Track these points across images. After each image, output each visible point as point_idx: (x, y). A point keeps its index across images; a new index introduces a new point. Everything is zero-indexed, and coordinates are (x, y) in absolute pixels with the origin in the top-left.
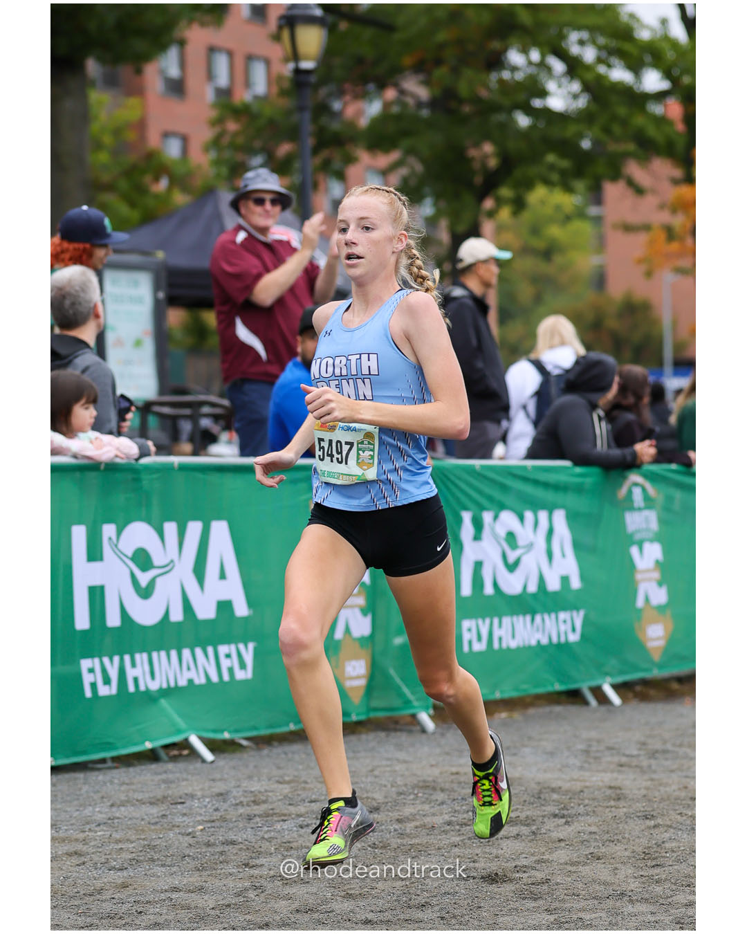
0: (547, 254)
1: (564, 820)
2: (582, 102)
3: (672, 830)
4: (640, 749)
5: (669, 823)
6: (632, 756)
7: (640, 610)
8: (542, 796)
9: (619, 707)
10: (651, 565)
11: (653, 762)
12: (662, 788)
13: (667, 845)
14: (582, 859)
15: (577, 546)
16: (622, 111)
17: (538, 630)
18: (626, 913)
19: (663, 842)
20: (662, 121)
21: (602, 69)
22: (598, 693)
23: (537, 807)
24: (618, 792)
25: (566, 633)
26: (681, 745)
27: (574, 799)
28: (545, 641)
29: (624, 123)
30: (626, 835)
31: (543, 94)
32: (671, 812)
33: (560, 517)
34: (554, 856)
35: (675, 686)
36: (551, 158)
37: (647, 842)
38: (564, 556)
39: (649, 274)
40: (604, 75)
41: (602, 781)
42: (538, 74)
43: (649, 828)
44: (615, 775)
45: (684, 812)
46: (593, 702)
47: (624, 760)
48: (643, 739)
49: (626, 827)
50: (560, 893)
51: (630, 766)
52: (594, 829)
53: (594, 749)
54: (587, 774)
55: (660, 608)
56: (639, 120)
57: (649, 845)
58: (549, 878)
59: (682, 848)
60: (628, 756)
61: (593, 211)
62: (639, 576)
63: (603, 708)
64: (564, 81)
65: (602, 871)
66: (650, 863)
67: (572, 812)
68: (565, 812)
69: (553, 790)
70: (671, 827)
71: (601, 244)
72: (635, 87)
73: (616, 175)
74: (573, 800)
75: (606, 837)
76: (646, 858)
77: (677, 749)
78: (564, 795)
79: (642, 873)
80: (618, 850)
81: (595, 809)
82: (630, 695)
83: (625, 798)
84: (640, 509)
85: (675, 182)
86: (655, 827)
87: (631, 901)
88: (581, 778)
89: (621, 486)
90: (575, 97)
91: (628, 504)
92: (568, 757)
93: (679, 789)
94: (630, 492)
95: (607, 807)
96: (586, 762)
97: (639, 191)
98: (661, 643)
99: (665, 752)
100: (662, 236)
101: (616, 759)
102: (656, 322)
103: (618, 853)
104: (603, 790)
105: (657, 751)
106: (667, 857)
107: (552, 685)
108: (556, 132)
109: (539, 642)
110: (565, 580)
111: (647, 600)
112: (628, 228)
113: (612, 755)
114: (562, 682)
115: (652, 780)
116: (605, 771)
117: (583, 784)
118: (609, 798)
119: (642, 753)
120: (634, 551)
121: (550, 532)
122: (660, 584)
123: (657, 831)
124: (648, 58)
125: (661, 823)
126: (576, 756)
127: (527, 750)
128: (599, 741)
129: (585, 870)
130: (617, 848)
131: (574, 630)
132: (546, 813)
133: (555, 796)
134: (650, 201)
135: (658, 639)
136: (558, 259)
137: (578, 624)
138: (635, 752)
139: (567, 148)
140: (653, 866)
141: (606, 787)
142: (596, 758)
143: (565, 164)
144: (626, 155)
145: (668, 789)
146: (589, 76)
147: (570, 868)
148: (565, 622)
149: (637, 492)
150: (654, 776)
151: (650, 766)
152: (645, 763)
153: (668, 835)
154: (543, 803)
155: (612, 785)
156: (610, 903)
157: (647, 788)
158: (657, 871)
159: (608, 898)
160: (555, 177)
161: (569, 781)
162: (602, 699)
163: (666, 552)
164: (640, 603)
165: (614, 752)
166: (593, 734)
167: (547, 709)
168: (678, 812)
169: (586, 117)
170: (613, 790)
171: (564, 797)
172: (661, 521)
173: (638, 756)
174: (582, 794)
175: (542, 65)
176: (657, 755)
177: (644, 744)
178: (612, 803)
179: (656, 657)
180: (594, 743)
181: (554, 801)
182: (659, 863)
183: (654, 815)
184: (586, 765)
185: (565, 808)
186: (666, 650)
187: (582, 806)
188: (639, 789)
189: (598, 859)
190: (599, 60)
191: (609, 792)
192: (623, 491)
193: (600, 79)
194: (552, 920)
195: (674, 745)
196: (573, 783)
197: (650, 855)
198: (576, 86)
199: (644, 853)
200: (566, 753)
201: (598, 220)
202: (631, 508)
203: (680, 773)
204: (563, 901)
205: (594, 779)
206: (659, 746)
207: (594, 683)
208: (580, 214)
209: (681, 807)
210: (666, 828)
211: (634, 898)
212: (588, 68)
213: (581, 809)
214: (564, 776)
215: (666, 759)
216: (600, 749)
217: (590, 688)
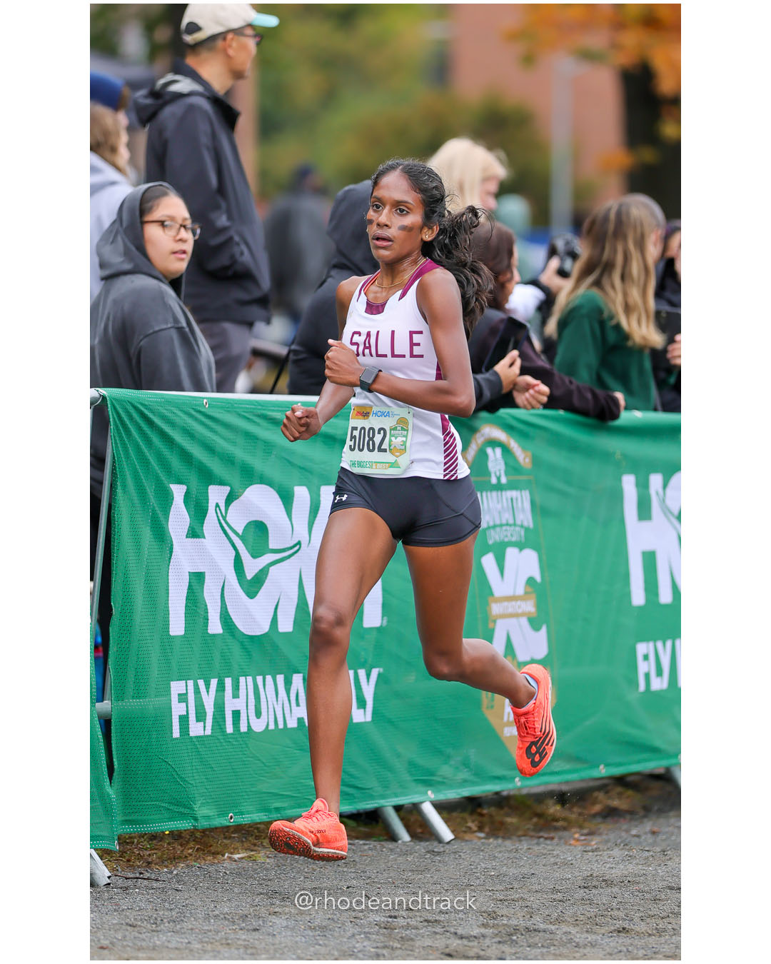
4: (485, 926)
6: (469, 938)
9: (450, 843)
10: (520, 587)
22: (411, 815)
26: (559, 921)
35: (554, 809)
39: (529, 60)
46: (404, 836)
48: (491, 906)
60: (462, 937)
62: (496, 609)
63: (421, 847)
82: (471, 822)
84: (500, 488)
91: (480, 478)
94: (483, 456)
109: (301, 723)
120: (490, 562)
122: (535, 624)
127: (279, 922)
138: (476, 932)
149: (495, 457)
162: (421, 830)
163: (546, 564)
165: (438, 930)
172: (538, 509)
177: (493, 915)
200: (351, 929)
202: (488, 485)
206: (519, 920)
207: (404, 800)
216: (413, 923)
217: (398, 809)
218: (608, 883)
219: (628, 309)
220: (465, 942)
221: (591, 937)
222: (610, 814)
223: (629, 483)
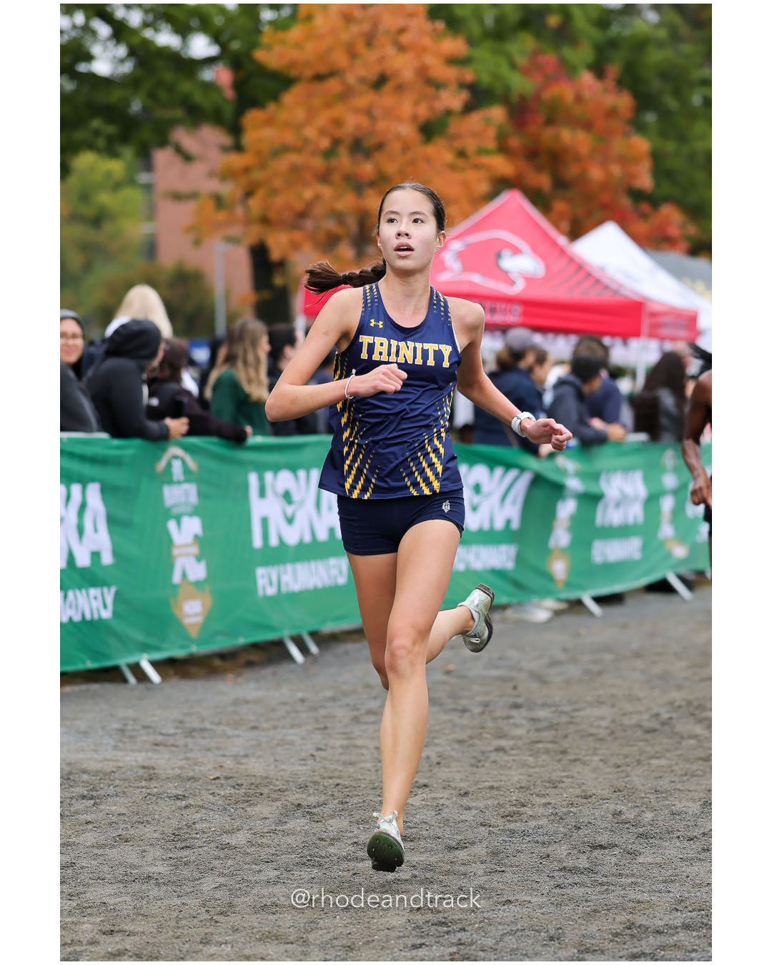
0: (98, 220)
1: (92, 802)
2: (127, 67)
3: (204, 811)
4: (177, 728)
5: (200, 803)
6: (168, 735)
7: (175, 587)
8: (71, 777)
9: (159, 684)
10: (190, 539)
11: (189, 740)
12: (197, 768)
13: (198, 826)
14: (109, 842)
15: (111, 521)
16: (168, 76)
17: (71, 607)
18: (152, 897)
19: (194, 823)
20: (210, 87)
21: (148, 34)
22: (136, 669)
23: (66, 788)
24: (151, 771)
25: (98, 610)
26: (219, 724)
27: (105, 779)
28: (77, 618)
29: (171, 89)
30: (156, 817)
31: (89, 58)
32: (204, 792)
33: (94, 491)
34: (81, 839)
35: (217, 662)
36: (96, 123)
37: (177, 823)
38: (96, 530)
39: (197, 243)
40: (151, 39)
41: (136, 761)
42: (82, 37)
43: (180, 808)
44: (150, 754)
45: (218, 791)
46: (132, 679)
47: (160, 738)
48: (180, 717)
49: (156, 808)
50: (84, 877)
51: (166, 745)
52: (123, 810)
53: (129, 727)
54: (121, 754)
55: (198, 584)
56: (185, 87)
57: (180, 826)
58: (74, 861)
59: (213, 829)
60: (164, 735)
61: (143, 178)
62: (176, 552)
63: (142, 686)
64: (111, 44)
65: (129, 854)
66: (179, 845)
67: (102, 793)
68: (94, 793)
69: (84, 772)
70: (202, 807)
71: (151, 214)
72: (182, 53)
73: (163, 142)
74: (102, 781)
75: (135, 818)
76: (175, 839)
77: (215, 727)
78: (94, 776)
79: (171, 856)
80: (148, 832)
81: (126, 790)
82: (171, 672)
83: (157, 778)
84: (179, 483)
85: (225, 149)
86: (186, 807)
87: (158, 884)
88: (115, 758)
89: (159, 458)
90: (122, 61)
91: (167, 477)
92: (102, 737)
93: (215, 768)
94: (169, 465)
95: (138, 788)
96: (120, 741)
97: (187, 157)
98: (199, 619)
99: (203, 730)
100: (210, 205)
101: (152, 738)
102: (208, 292)
103: (148, 835)
104: (135, 770)
105: (194, 730)
106: (198, 839)
107: (83, 662)
108: (101, 97)
109: (71, 619)
110: (96, 555)
111: (184, 575)
112: (177, 197)
113: (148, 734)
114: (94, 659)
115: (187, 759)
116: (139, 751)
117: (115, 764)
118: (141, 778)
119: (179, 731)
120: (172, 525)
121: (83, 507)
122: (199, 559)
123: (188, 811)
124: (194, 23)
125: (193, 803)
126: (111, 736)
128: (134, 720)
129: (112, 853)
130: (146, 829)
131: (105, 606)
132: (74, 795)
133: (85, 777)
134: (198, 169)
135: (196, 615)
136: (108, 227)
137: (109, 600)
138: (172, 731)
139: (114, 113)
140: (183, 848)
141: (139, 766)
142: (131, 737)
143: (111, 129)
144: (173, 123)
145: (203, 768)
146: (135, 41)
147: (96, 851)
148: (95, 598)
149: (177, 465)
150: (189, 755)
151: (186, 746)
152: (181, 742)
153: (199, 816)
154: (72, 784)
155: (146, 765)
156: (136, 886)
157: (181, 768)
158: (186, 853)
159: (134, 881)
160: (101, 142)
161: (101, 761)
162: (141, 676)
163: (205, 526)
164: (177, 578)
165: (151, 731)
166: (130, 713)
167: (84, 687)
168: (211, 792)
169: (131, 82)
170: (146, 770)
171: (93, 778)
172: (201, 495)
173: (176, 734)
174: (113, 774)
175: (87, 29)
176: (194, 734)
177: (181, 722)
178: (144, 783)
179: (194, 633)
180: (131, 722)
181: (83, 782)
182: (188, 845)
183: (186, 795)
184: (121, 745)
185: (94, 789)
186: (204, 626)
187: (111, 787)
188: (173, 769)
189: (126, 842)
190: (146, 25)
191: (141, 772)
192: (162, 465)
193: (147, 43)
194: (75, 905)
195: (212, 723)
196: (106, 763)
197: (179, 837)
198: (122, 51)
199: (174, 834)
200: (101, 732)
201: (148, 188)
202: (170, 482)
203: (217, 752)
204: (88, 885)
205: (128, 759)
206: (196, 725)
207: (132, 659)
208: (130, 181)
209: (214, 786)
210: (197, 809)
211: (161, 881)
212: (133, 32)
213: (111, 790)
214: (96, 756)
215: (204, 738)
216: (136, 727)
217: (129, 666)
218: (246, 702)
219: (250, 381)
221: (237, 732)
222: (250, 664)
223: (253, 479)
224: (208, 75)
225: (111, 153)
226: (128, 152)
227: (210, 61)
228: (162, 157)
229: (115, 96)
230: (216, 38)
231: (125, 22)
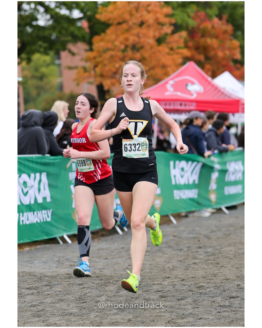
0: (41, 78)
1: (50, 287)
2: (51, 22)
3: (89, 289)
5: (88, 286)
6: (75, 262)
7: (74, 208)
8: (42, 279)
9: (71, 244)
13: (88, 295)
14: (56, 301)
15: (50, 186)
16: (65, 25)
17: (36, 217)
18: (72, 321)
19: (86, 294)
20: (80, 28)
21: (57, 10)
22: (62, 238)
23: (40, 282)
24: (70, 275)
25: (46, 218)
27: (54, 279)
28: (39, 221)
29: (66, 30)
30: (73, 292)
31: (36, 19)
32: (89, 282)
33: (44, 175)
34: (46, 301)
36: (40, 43)
38: (45, 190)
39: (78, 84)
40: (59, 12)
41: (64, 272)
42: (34, 12)
43: (81, 288)
44: (69, 269)
45: (94, 282)
46: (61, 242)
47: (72, 263)
49: (72, 288)
50: (48, 314)
52: (61, 290)
53: (61, 260)
54: (59, 269)
56: (72, 29)
57: (81, 295)
58: (44, 309)
59: (93, 296)
60: (73, 262)
61: (57, 62)
62: (73, 196)
63: (65, 245)
64: (44, 14)
65: (63, 305)
66: (81, 302)
67: (53, 284)
68: (50, 284)
69: (46, 276)
70: (89, 288)
71: (61, 74)
72: (70, 16)
73: (64, 49)
74: (53, 280)
75: (65, 293)
78: (49, 278)
79: (79, 305)
80: (70, 297)
81: (61, 282)
82: (75, 239)
84: (74, 171)
85: (86, 51)
86: (83, 288)
87: (74, 316)
88: (56, 271)
89: (67, 163)
90: (48, 20)
91: (70, 170)
92: (51, 263)
93: (93, 273)
94: (71, 165)
95: (66, 281)
96: (58, 265)
97: (73, 54)
100: (82, 71)
101: (69, 263)
103: (70, 298)
104: (64, 275)
106: (88, 299)
107: (43, 237)
108: (41, 33)
109: (37, 222)
110: (45, 199)
112: (70, 68)
113: (68, 262)
114: (47, 236)
116: (65, 268)
117: (57, 273)
118: (67, 278)
120: (72, 187)
121: (40, 181)
123: (84, 289)
124: (74, 6)
125: (85, 286)
126: (54, 263)
127: (36, 262)
128: (63, 257)
129: (57, 305)
130: (69, 297)
131: (48, 217)
132: (43, 285)
133: (46, 278)
134: (77, 58)
136: (45, 80)
137: (50, 215)
138: (76, 261)
139: (46, 39)
140: (83, 303)
141: (65, 274)
142: (62, 263)
143: (45, 45)
144: (67, 42)
146: (53, 13)
147: (52, 305)
148: (45, 214)
149: (74, 165)
153: (88, 291)
154: (42, 281)
155: (68, 273)
156: (67, 317)
158: (84, 304)
159: (66, 315)
160: (42, 50)
161: (52, 272)
162: (64, 241)
164: (74, 206)
165: (69, 261)
166: (61, 254)
167: (44, 246)
168: (92, 282)
169: (52, 28)
170: (68, 275)
171: (50, 278)
174: (56, 277)
175: (35, 9)
178: (68, 280)
180: (62, 258)
181: (46, 280)
182: (85, 301)
183: (83, 284)
184: (58, 266)
185: (50, 283)
187: (56, 282)
189: (62, 301)
190: (56, 7)
191: (66, 276)
192: (69, 165)
193: (57, 14)
194: (45, 324)
196: (53, 273)
197: (81, 299)
198: (48, 17)
199: (79, 298)
200: (51, 262)
201: (59, 65)
203: (93, 268)
204: (49, 317)
205: (61, 271)
207: (61, 235)
208: (53, 63)
210: (87, 288)
211: (76, 315)
212: (52, 10)
213: (56, 283)
214: (50, 271)
216: (64, 260)
217: (60, 237)
218: (103, 249)
220: (74, 263)
221: (100, 260)
222: (103, 236)
224: (79, 24)
225: (46, 53)
226: (52, 53)
227: (80, 19)
228: (64, 54)
229: (47, 33)
230: (82, 11)
231: (49, 6)
